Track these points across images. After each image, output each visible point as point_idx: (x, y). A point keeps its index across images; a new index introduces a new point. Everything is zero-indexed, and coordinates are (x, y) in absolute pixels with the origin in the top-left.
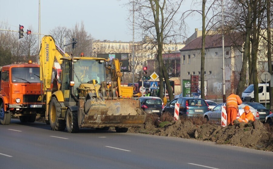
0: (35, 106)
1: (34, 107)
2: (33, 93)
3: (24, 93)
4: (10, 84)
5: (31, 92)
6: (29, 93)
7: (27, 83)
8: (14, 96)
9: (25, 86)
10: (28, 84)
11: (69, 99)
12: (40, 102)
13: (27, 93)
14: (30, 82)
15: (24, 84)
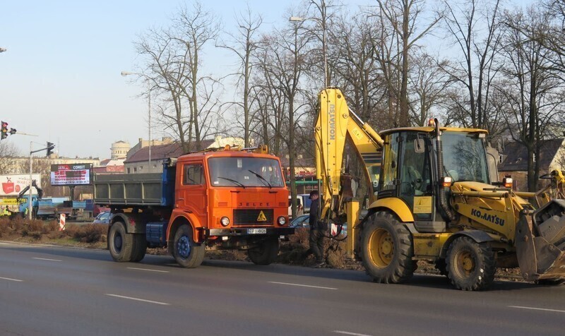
0: (255, 231)
1: (254, 233)
2: (251, 206)
3: (235, 206)
4: (207, 190)
5: (247, 204)
6: (244, 206)
7: (239, 186)
8: (217, 213)
9: (238, 192)
10: (241, 190)
11: (430, 215)
12: (262, 222)
13: (241, 207)
14: (245, 185)
15: (235, 189)
